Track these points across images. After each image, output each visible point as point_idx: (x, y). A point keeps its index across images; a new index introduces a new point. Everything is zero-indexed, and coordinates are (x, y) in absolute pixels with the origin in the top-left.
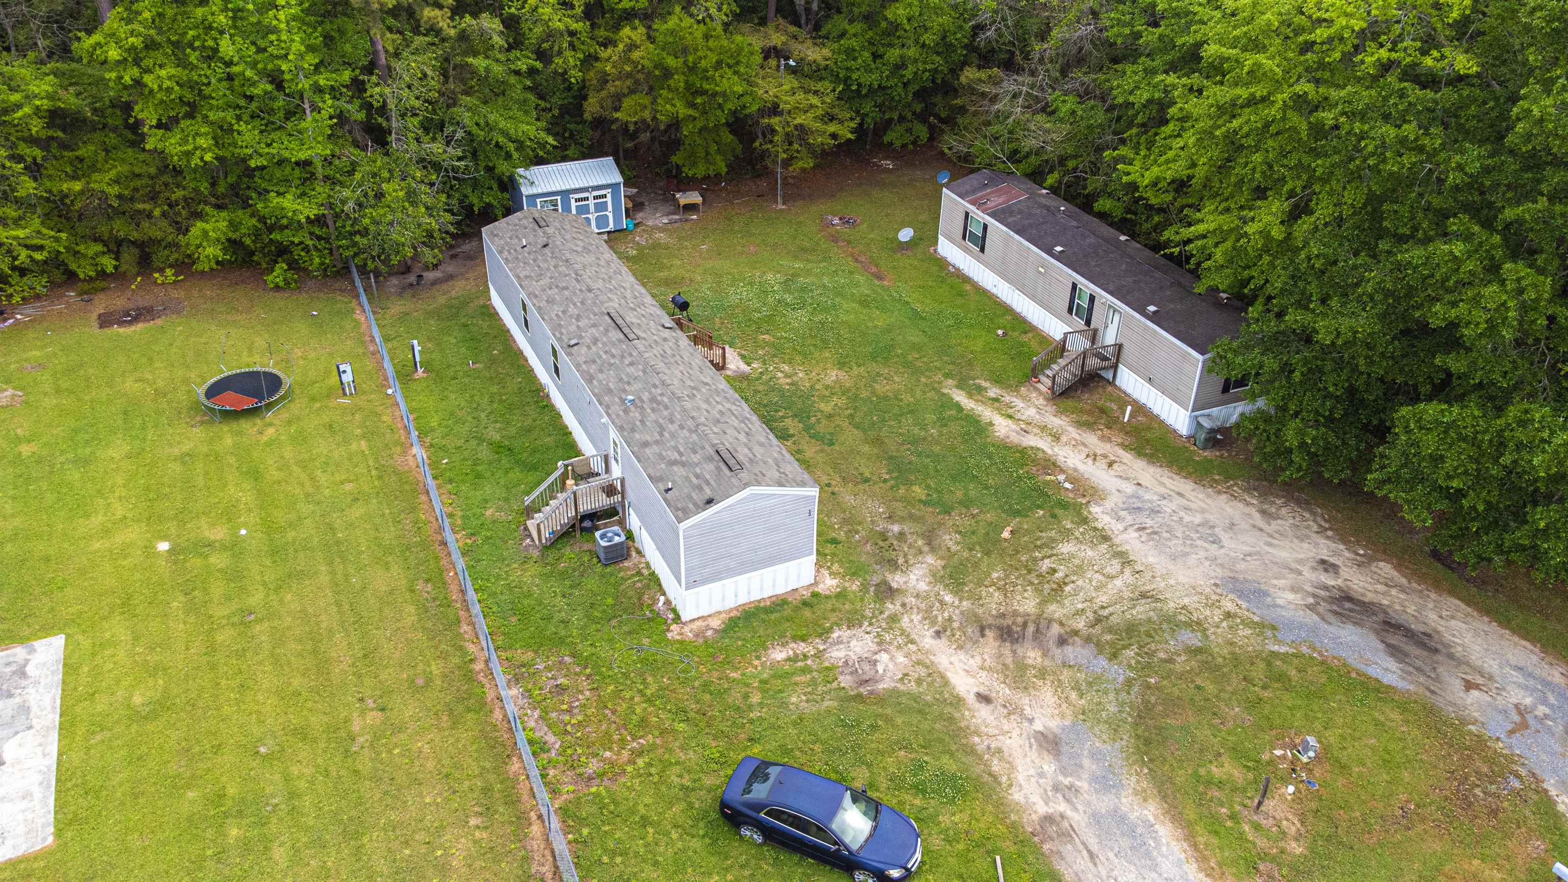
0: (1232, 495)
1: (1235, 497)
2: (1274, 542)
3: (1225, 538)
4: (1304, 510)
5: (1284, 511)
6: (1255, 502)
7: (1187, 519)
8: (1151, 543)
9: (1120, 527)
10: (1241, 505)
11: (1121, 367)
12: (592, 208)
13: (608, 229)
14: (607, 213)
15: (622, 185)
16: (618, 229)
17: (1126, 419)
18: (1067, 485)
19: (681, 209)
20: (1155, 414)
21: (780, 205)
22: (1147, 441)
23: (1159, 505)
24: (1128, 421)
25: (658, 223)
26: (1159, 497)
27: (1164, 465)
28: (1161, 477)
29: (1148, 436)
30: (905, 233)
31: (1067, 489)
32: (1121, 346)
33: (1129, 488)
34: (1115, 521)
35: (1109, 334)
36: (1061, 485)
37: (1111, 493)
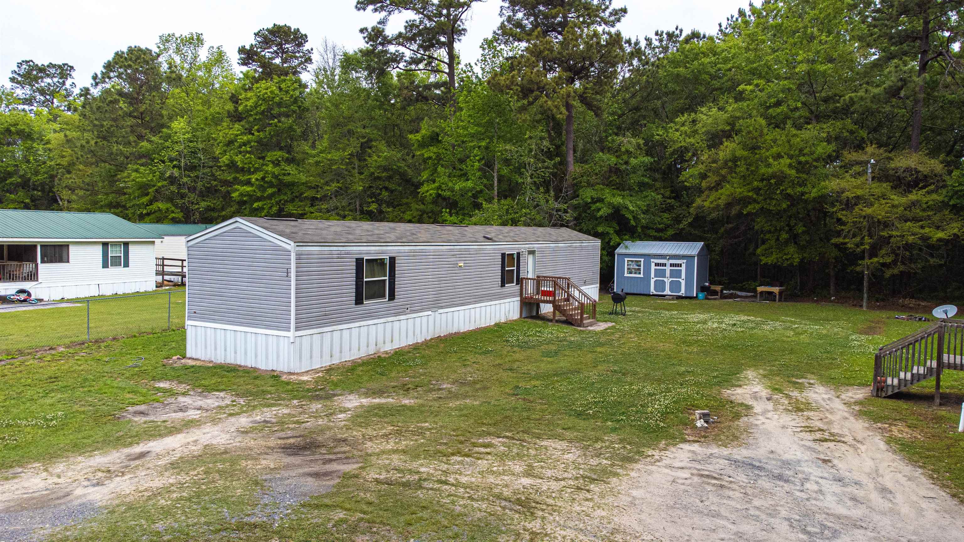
12: (668, 273)
13: (680, 294)
14: (680, 280)
15: (696, 258)
16: (688, 295)
18: (699, 423)
19: (759, 295)
21: (864, 308)
25: (730, 300)
30: (941, 312)
31: (696, 428)
33: (796, 456)
34: (689, 460)
36: (695, 423)
37: (754, 449)
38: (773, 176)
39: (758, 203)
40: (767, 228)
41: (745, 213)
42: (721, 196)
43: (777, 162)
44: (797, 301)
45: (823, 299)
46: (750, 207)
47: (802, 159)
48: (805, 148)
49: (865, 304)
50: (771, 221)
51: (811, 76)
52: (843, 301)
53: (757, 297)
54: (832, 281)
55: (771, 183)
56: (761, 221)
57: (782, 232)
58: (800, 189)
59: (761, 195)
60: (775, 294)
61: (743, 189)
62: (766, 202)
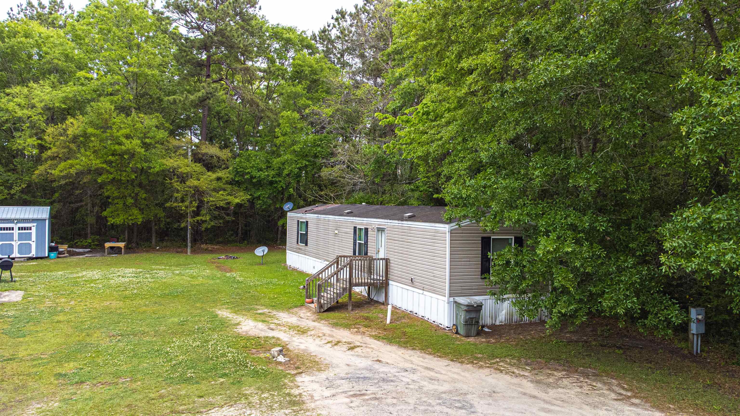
0: (496, 369)
1: (501, 371)
2: (553, 408)
3: (481, 404)
4: (594, 381)
5: (565, 382)
6: (526, 374)
7: (428, 386)
8: (363, 408)
9: (328, 393)
10: (508, 378)
11: (390, 282)
12: (16, 237)
13: (30, 255)
14: (30, 242)
15: (47, 221)
16: (39, 256)
17: (388, 321)
18: (281, 359)
19: (106, 250)
20: (420, 317)
21: (189, 254)
22: (404, 334)
23: (395, 376)
24: (390, 323)
25: (81, 257)
26: (399, 370)
27: (417, 348)
28: (410, 356)
29: (407, 330)
30: (261, 251)
31: (280, 363)
32: (387, 261)
33: (362, 363)
34: (324, 388)
35: (380, 257)
36: (274, 359)
37: (337, 366)
38: (127, 152)
39: (111, 174)
40: (116, 194)
41: (99, 181)
42: (72, 166)
43: (129, 142)
44: (134, 252)
45: (150, 249)
46: (104, 176)
47: (147, 140)
48: (149, 132)
49: (189, 250)
50: (119, 189)
51: (136, 76)
52: (165, 249)
53: (105, 252)
54: (154, 235)
55: (125, 158)
56: (111, 189)
57: (128, 198)
58: (146, 165)
59: (112, 167)
60: (119, 248)
61: (98, 161)
62: (117, 173)
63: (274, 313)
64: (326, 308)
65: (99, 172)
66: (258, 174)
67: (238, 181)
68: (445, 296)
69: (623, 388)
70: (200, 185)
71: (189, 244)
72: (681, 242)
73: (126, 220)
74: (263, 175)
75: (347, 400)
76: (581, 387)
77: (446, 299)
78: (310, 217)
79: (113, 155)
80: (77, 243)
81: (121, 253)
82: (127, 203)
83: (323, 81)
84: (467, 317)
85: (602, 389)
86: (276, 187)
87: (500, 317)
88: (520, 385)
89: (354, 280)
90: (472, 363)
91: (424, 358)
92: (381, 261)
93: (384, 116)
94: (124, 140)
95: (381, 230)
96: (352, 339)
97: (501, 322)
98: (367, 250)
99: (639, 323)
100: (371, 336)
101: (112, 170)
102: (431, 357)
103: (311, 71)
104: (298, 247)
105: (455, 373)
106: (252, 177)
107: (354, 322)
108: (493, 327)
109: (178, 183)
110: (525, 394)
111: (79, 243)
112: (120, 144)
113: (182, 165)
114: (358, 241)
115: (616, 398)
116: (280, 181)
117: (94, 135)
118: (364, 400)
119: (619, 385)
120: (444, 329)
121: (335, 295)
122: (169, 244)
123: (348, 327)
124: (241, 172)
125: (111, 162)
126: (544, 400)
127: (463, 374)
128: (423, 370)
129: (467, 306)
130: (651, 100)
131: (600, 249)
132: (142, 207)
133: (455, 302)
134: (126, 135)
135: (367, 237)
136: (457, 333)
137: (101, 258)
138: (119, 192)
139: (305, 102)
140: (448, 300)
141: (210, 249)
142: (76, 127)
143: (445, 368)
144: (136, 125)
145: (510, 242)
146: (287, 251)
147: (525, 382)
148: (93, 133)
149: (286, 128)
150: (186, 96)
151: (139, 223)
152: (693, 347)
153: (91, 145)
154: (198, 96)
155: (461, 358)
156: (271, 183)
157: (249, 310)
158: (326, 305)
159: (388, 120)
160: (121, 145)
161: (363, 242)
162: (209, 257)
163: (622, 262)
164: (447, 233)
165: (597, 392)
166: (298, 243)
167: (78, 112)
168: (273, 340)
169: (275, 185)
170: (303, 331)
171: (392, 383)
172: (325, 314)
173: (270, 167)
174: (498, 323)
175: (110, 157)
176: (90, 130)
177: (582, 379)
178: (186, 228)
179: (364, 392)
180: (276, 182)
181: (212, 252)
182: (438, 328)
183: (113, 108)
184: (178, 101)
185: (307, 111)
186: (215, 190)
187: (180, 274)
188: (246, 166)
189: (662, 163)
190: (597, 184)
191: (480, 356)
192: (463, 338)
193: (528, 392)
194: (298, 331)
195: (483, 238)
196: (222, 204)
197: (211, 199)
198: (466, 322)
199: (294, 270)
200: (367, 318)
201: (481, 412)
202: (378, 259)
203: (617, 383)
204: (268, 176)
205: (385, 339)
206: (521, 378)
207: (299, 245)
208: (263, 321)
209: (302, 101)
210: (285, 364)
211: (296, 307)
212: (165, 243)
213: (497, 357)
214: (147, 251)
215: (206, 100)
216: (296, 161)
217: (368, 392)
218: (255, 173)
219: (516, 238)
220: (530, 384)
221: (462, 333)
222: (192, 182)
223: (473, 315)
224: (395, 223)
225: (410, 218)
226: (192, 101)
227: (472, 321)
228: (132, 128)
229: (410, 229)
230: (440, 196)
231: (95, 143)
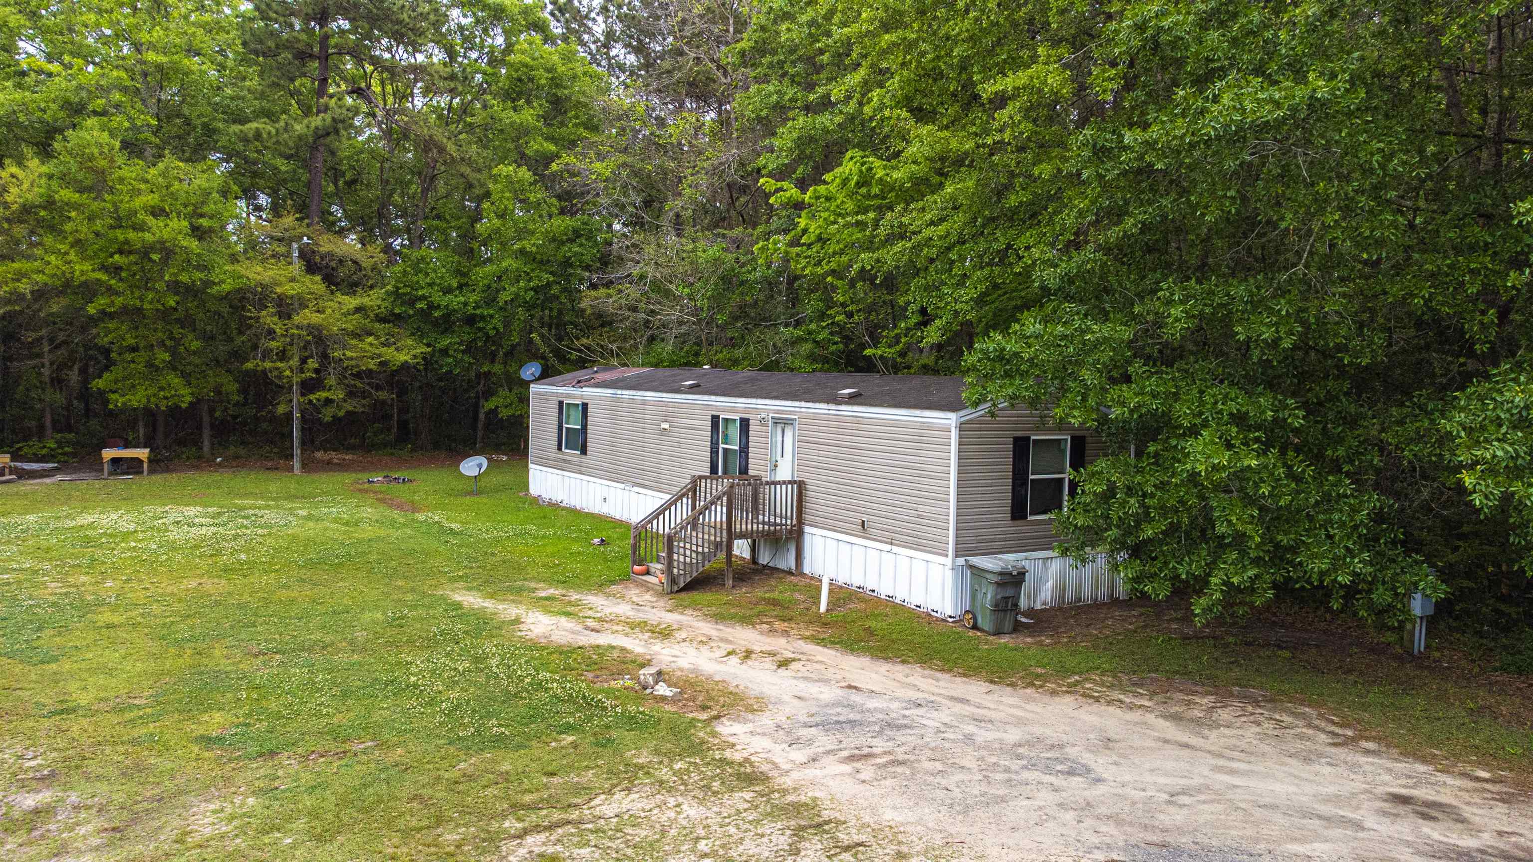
0: (1084, 695)
1: (1097, 700)
2: (1235, 765)
3: (1100, 764)
4: (1273, 710)
5: (1224, 715)
6: (1146, 703)
7: (983, 735)
8: (889, 782)
9: (799, 755)
10: (1116, 712)
11: (807, 529)
17: (823, 608)
18: (662, 689)
19: (106, 466)
20: (883, 597)
21: (297, 471)
22: (870, 632)
23: (904, 716)
24: (827, 611)
25: (47, 481)
26: (904, 705)
27: (911, 660)
28: (907, 676)
29: (873, 624)
30: (472, 466)
31: (663, 698)
32: (801, 486)
33: (828, 694)
34: (785, 746)
35: (779, 478)
36: (649, 691)
37: (779, 702)
38: (157, 246)
39: (119, 295)
40: (129, 341)
41: (90, 311)
42: (20, 276)
43: (161, 224)
44: (168, 470)
45: (201, 462)
46: (102, 301)
47: (204, 222)
48: (203, 203)
49: (296, 464)
50: (137, 328)
51: (164, 73)
52: (236, 463)
53: (102, 470)
54: (206, 433)
55: (150, 260)
56: (116, 329)
57: (156, 350)
58: (202, 276)
59: (121, 280)
60: (139, 461)
61: (87, 266)
62: (132, 293)
63: (574, 596)
64: (682, 585)
65: (89, 290)
66: (445, 300)
67: (399, 314)
68: (947, 556)
69: (1333, 723)
70: (325, 323)
71: (297, 451)
72: (1510, 449)
73: (152, 399)
74: (455, 300)
75: (847, 768)
76: (1259, 724)
77: (948, 561)
78: (589, 393)
79: (121, 252)
80: (20, 449)
81: (142, 472)
82: (157, 362)
83: (579, 102)
84: (999, 597)
85: (1297, 726)
86: (480, 329)
87: (1043, 595)
88: (1149, 726)
89: (738, 526)
90: (1031, 684)
91: (938, 680)
92: (790, 486)
93: (779, 184)
94: (151, 221)
95: (782, 423)
96: (769, 644)
97: (1044, 603)
98: (747, 464)
99: (1358, 600)
100: (804, 638)
101: (121, 286)
102: (947, 676)
103: (552, 79)
104: (561, 456)
105: (1011, 706)
106: (432, 307)
107: (756, 611)
108: (1031, 613)
109: (275, 319)
110: (1166, 741)
111: (26, 450)
112: (140, 227)
113: (283, 279)
114: (721, 446)
115: (1331, 741)
116: (492, 317)
117: (77, 207)
118: (879, 766)
119: (1321, 716)
120: (944, 620)
121: (700, 557)
122: (242, 451)
123: (746, 620)
124: (405, 294)
125: (117, 270)
126: (1209, 752)
127: (1028, 707)
128: (948, 702)
129: (1001, 574)
130: (1418, 174)
131: (1301, 461)
132: (189, 368)
133: (972, 567)
134: (153, 207)
135: (748, 437)
136: (975, 627)
137: (97, 484)
138: (137, 337)
139: (542, 145)
140: (954, 562)
141: (336, 461)
142: (25, 186)
143: (985, 696)
144: (173, 185)
145: (1062, 447)
146: (531, 466)
147: (1150, 718)
148: (73, 200)
149: (506, 203)
150: (287, 124)
151: (184, 406)
152: (1412, 642)
153: (68, 227)
154: (313, 125)
155: (1008, 676)
156: (471, 320)
157: (520, 591)
158: (682, 579)
159: (788, 194)
160: (143, 231)
161: (737, 448)
162: (348, 478)
163: (1332, 485)
164: (953, 430)
165: (1292, 731)
166: (560, 448)
167: (28, 151)
168: (615, 654)
169: (481, 325)
170: (664, 633)
171: (909, 731)
172: (683, 595)
173: (467, 285)
174: (1038, 607)
175: (117, 257)
176: (66, 194)
177: (1250, 709)
178: (289, 416)
179: (866, 751)
180: (482, 318)
181: (343, 467)
182: (928, 618)
183: (118, 145)
184: (265, 136)
185: (554, 167)
186: (355, 335)
187: (309, 518)
188: (418, 282)
189: (1416, 296)
190: (1293, 335)
191: (1039, 670)
192: (991, 638)
193: (1169, 737)
194: (653, 632)
195: (1016, 440)
196: (372, 365)
197: (349, 354)
198: (996, 605)
199: (555, 506)
200: (775, 603)
201: (1112, 779)
202: (779, 483)
203: (1315, 713)
204: (466, 304)
205: (838, 643)
206: (1140, 712)
207: (564, 454)
208: (568, 614)
209: (537, 145)
210: (673, 700)
211: (613, 582)
212: (232, 450)
213: (1074, 673)
214: (197, 468)
215: (328, 134)
216: (528, 274)
217: (875, 750)
218: (437, 297)
219: (1073, 438)
220: (1162, 723)
221: (986, 629)
222: (308, 317)
223: (1009, 592)
224: (821, 408)
225: (853, 399)
226: (300, 137)
227: (1007, 603)
228: (164, 191)
229: (858, 420)
230: (879, 352)
231: (76, 224)
